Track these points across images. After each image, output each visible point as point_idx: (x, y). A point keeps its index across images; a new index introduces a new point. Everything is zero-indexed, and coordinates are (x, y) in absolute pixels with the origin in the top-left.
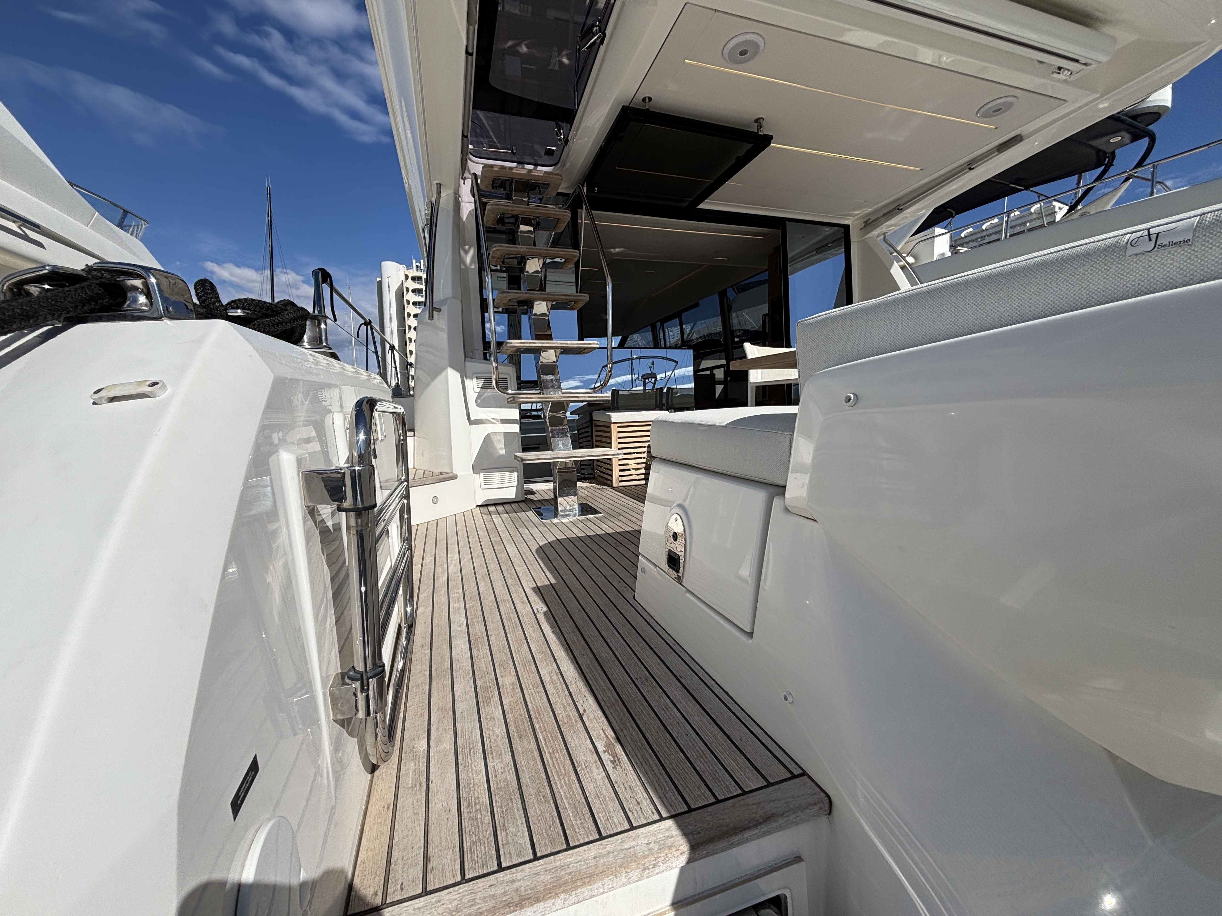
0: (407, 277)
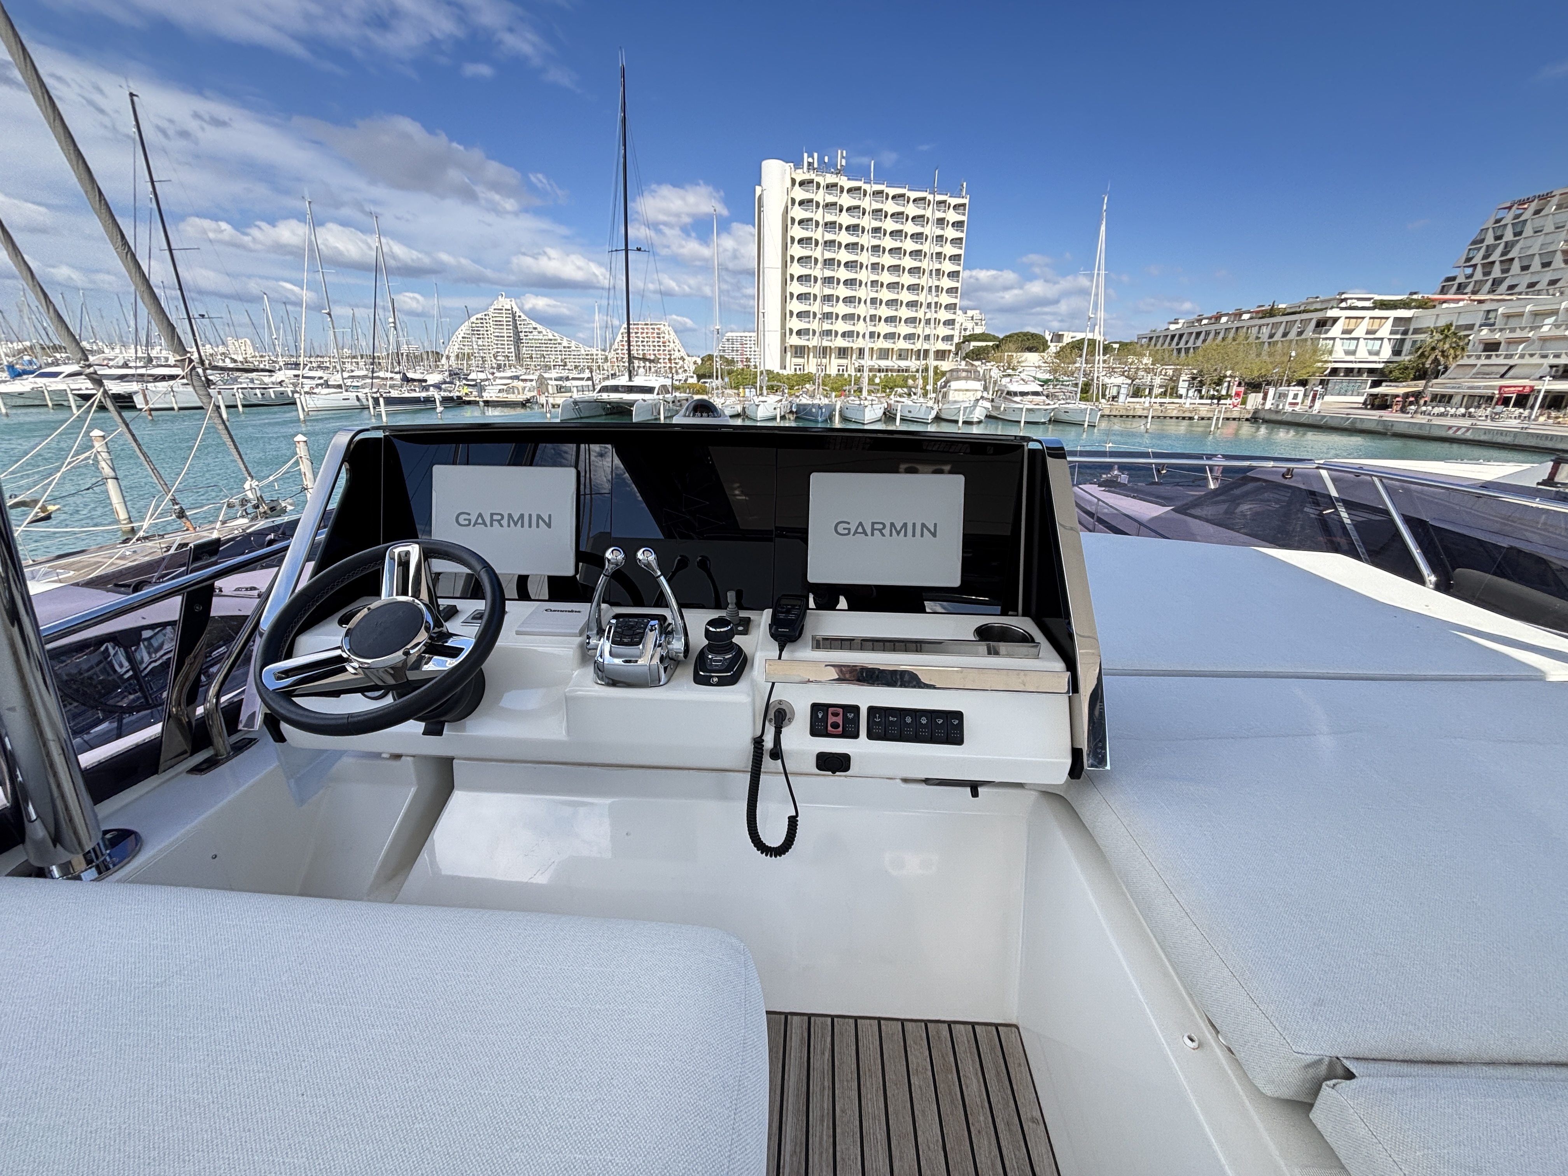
0: (793, 181)
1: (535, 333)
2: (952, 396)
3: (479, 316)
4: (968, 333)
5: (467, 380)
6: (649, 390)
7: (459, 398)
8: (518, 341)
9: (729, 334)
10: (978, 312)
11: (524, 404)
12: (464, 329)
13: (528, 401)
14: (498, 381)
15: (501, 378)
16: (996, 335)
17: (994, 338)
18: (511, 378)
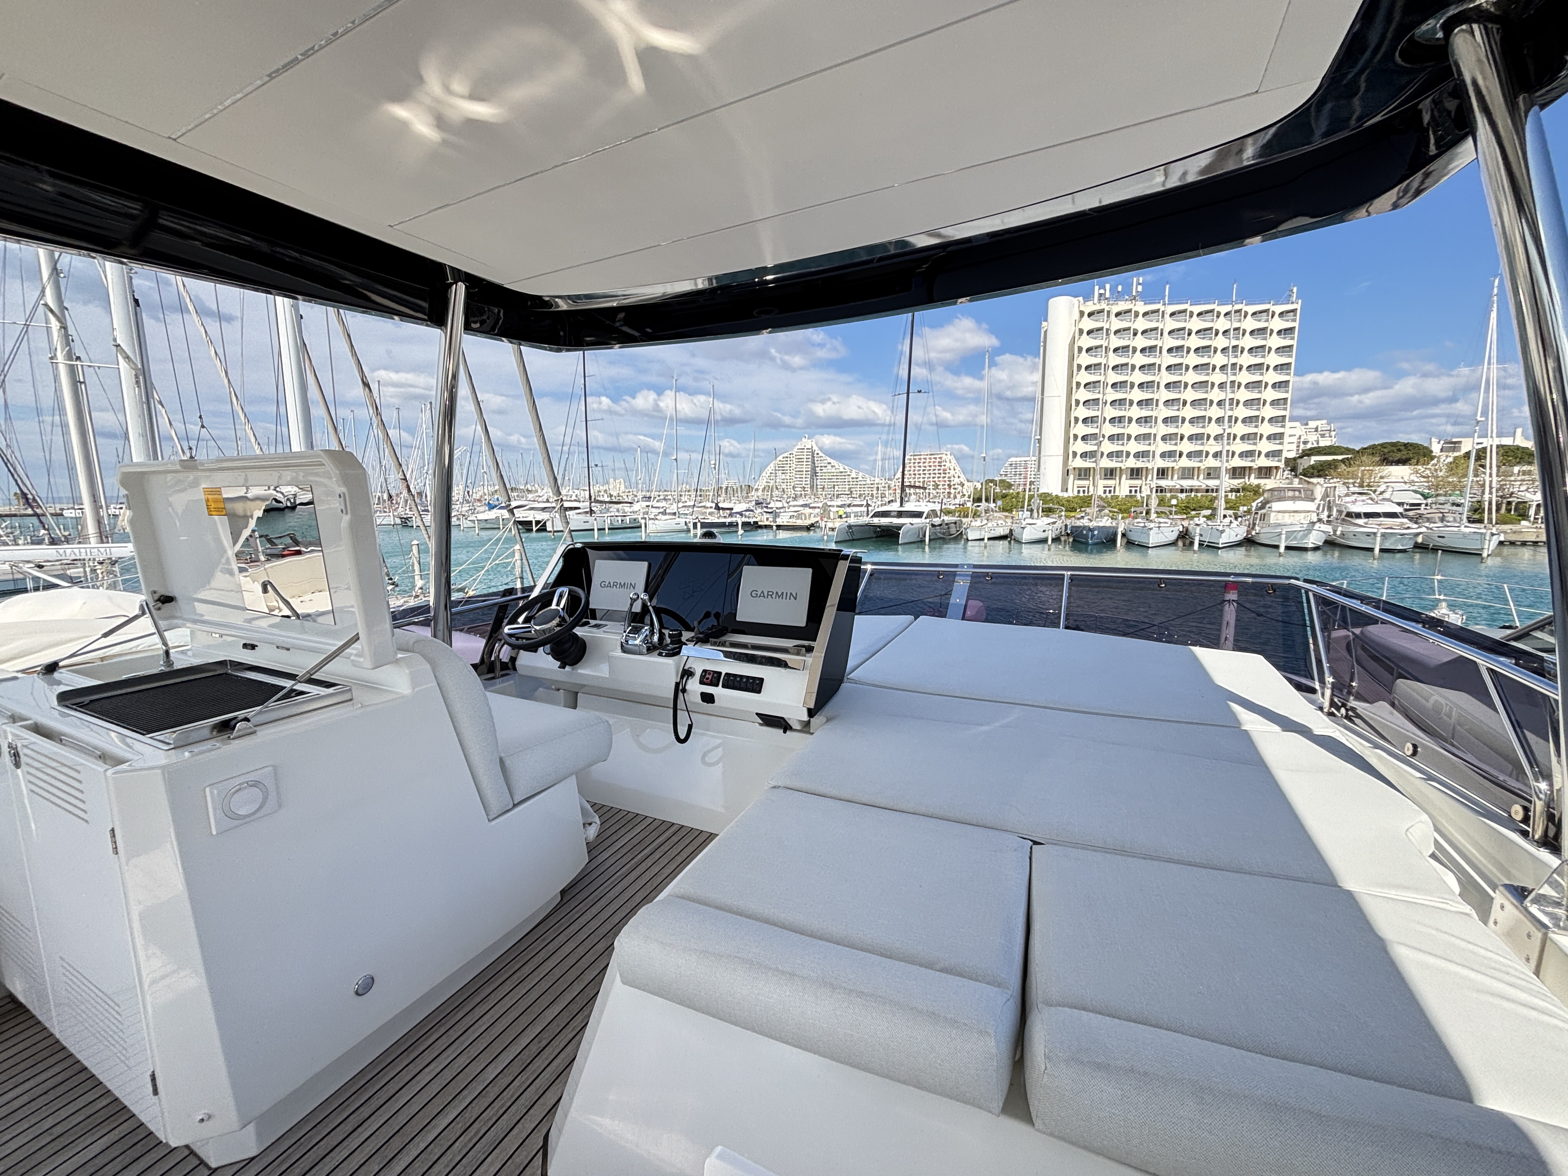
0: (1082, 314)
1: (829, 467)
2: (1273, 518)
3: (785, 455)
4: (1309, 446)
5: (767, 507)
6: (919, 515)
7: (756, 523)
8: (814, 473)
9: (1013, 459)
10: (1324, 422)
11: (808, 528)
12: (771, 468)
13: (812, 525)
14: (792, 509)
15: (794, 506)
16: (1351, 447)
17: (1348, 451)
18: (802, 506)
